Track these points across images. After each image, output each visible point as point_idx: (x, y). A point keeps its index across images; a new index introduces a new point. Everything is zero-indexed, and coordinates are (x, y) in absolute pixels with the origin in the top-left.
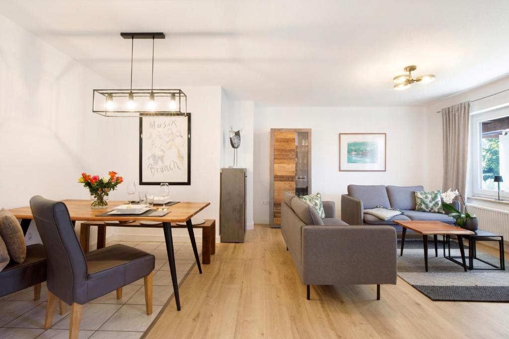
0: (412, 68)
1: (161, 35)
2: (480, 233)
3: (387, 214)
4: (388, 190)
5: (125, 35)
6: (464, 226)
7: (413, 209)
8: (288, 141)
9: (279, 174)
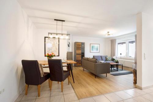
0: (108, 32)
1: (64, 21)
2: (119, 64)
3: (103, 62)
4: (101, 56)
5: (55, 20)
6: (116, 63)
7: (106, 61)
8: (79, 45)
9: (77, 53)
